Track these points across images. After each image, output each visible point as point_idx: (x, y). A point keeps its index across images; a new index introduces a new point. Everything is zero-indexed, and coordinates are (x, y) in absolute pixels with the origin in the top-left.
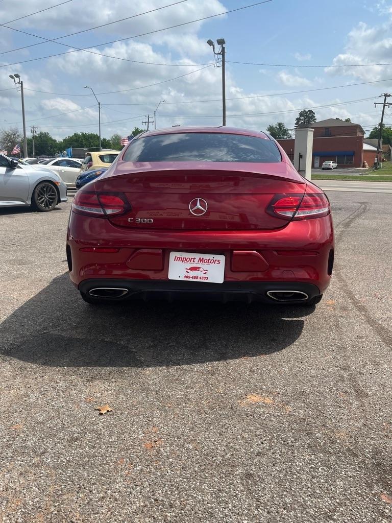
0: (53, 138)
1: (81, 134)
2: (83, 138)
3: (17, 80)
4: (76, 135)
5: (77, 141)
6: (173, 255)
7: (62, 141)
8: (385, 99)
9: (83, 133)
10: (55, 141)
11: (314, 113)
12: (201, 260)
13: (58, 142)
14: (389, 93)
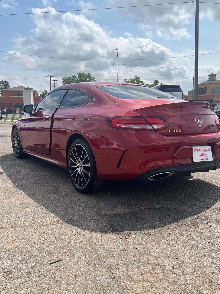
6: (194, 148)
8: (51, 78)
11: (8, 83)
14: (52, 75)
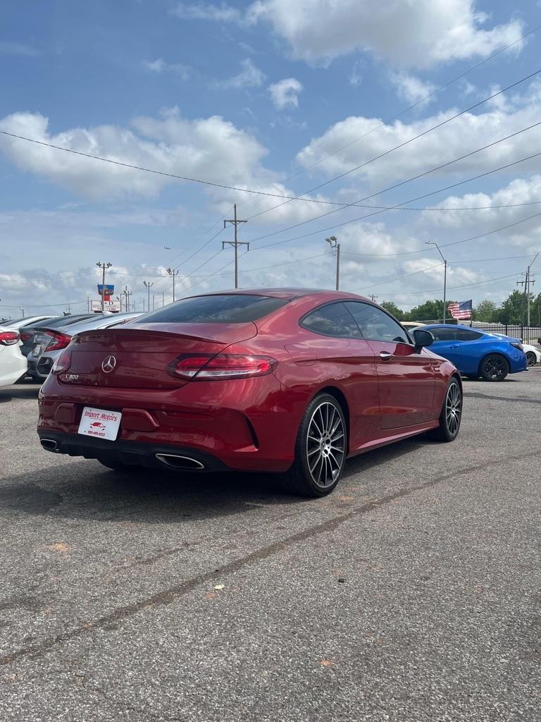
0: (399, 308)
1: (435, 302)
2: (437, 307)
3: (333, 242)
4: (428, 303)
5: (429, 311)
6: (86, 410)
7: (410, 312)
9: (437, 301)
10: (401, 312)
12: (103, 416)
13: (404, 313)
